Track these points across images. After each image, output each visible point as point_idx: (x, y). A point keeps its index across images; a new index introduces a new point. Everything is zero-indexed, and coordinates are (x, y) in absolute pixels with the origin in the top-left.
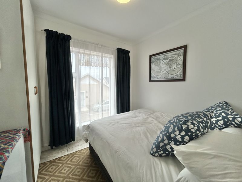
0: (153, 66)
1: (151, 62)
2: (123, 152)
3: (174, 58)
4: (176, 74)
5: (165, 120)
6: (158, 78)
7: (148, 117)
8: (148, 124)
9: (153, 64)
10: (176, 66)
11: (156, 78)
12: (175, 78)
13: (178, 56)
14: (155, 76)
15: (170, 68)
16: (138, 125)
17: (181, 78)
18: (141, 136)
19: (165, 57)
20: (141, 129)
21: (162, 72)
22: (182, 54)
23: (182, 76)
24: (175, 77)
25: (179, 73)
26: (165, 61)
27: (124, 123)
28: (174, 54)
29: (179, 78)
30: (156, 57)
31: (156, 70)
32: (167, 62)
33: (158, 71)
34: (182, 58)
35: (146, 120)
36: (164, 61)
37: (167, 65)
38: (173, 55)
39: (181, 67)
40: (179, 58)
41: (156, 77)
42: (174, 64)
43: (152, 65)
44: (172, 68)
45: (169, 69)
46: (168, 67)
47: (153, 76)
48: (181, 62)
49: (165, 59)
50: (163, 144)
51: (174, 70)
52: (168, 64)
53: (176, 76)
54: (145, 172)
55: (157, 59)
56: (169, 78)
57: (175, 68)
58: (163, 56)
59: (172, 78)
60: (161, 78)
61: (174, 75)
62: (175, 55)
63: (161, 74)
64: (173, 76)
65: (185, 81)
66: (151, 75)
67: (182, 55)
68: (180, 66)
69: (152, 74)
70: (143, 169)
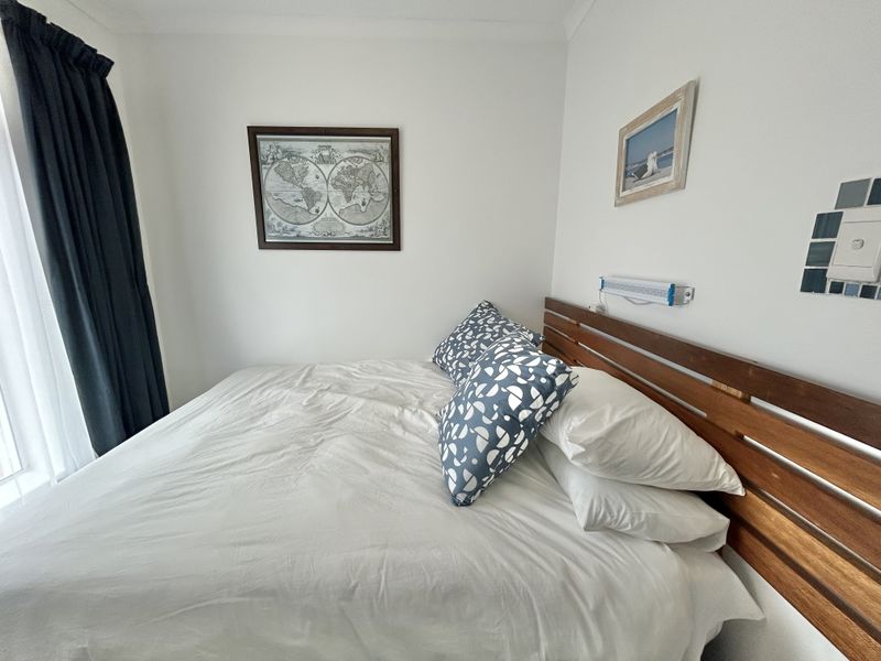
0: (271, 180)
1: (262, 158)
2: (380, 569)
3: (359, 166)
4: (369, 225)
5: (373, 387)
6: (302, 234)
7: (315, 396)
8: (340, 419)
9: (272, 172)
10: (368, 196)
11: (293, 234)
12: (368, 239)
13: (375, 161)
14: (285, 224)
15: (349, 199)
16: (316, 438)
17: (387, 239)
18: (367, 472)
19: (326, 153)
20: (337, 447)
21: (317, 211)
22: (387, 157)
23: (389, 234)
24: (367, 235)
25: (380, 221)
26: (326, 169)
27: (241, 462)
28: (359, 151)
29: (382, 239)
30: (282, 144)
31: (291, 201)
32: (335, 173)
33: (299, 204)
34: (386, 168)
35: (319, 408)
36: (321, 166)
37: (336, 187)
38: (355, 152)
39: (385, 202)
40: (377, 171)
41: (293, 230)
42: (360, 187)
43: (264, 172)
44: (353, 202)
45: (344, 204)
46: (339, 193)
47: (275, 223)
48: (383, 184)
49: (322, 160)
50: (498, 452)
51: (363, 208)
52: (338, 184)
53: (371, 230)
54: (506, 564)
55: (289, 154)
56: (346, 235)
57: (367, 202)
58: (315, 146)
59: (356, 237)
60: (313, 235)
61: (364, 228)
62: (361, 155)
63: (312, 217)
64: (362, 231)
65: (399, 250)
66: (268, 220)
67: (386, 160)
68: (381, 197)
69: (273, 216)
70: (493, 560)
